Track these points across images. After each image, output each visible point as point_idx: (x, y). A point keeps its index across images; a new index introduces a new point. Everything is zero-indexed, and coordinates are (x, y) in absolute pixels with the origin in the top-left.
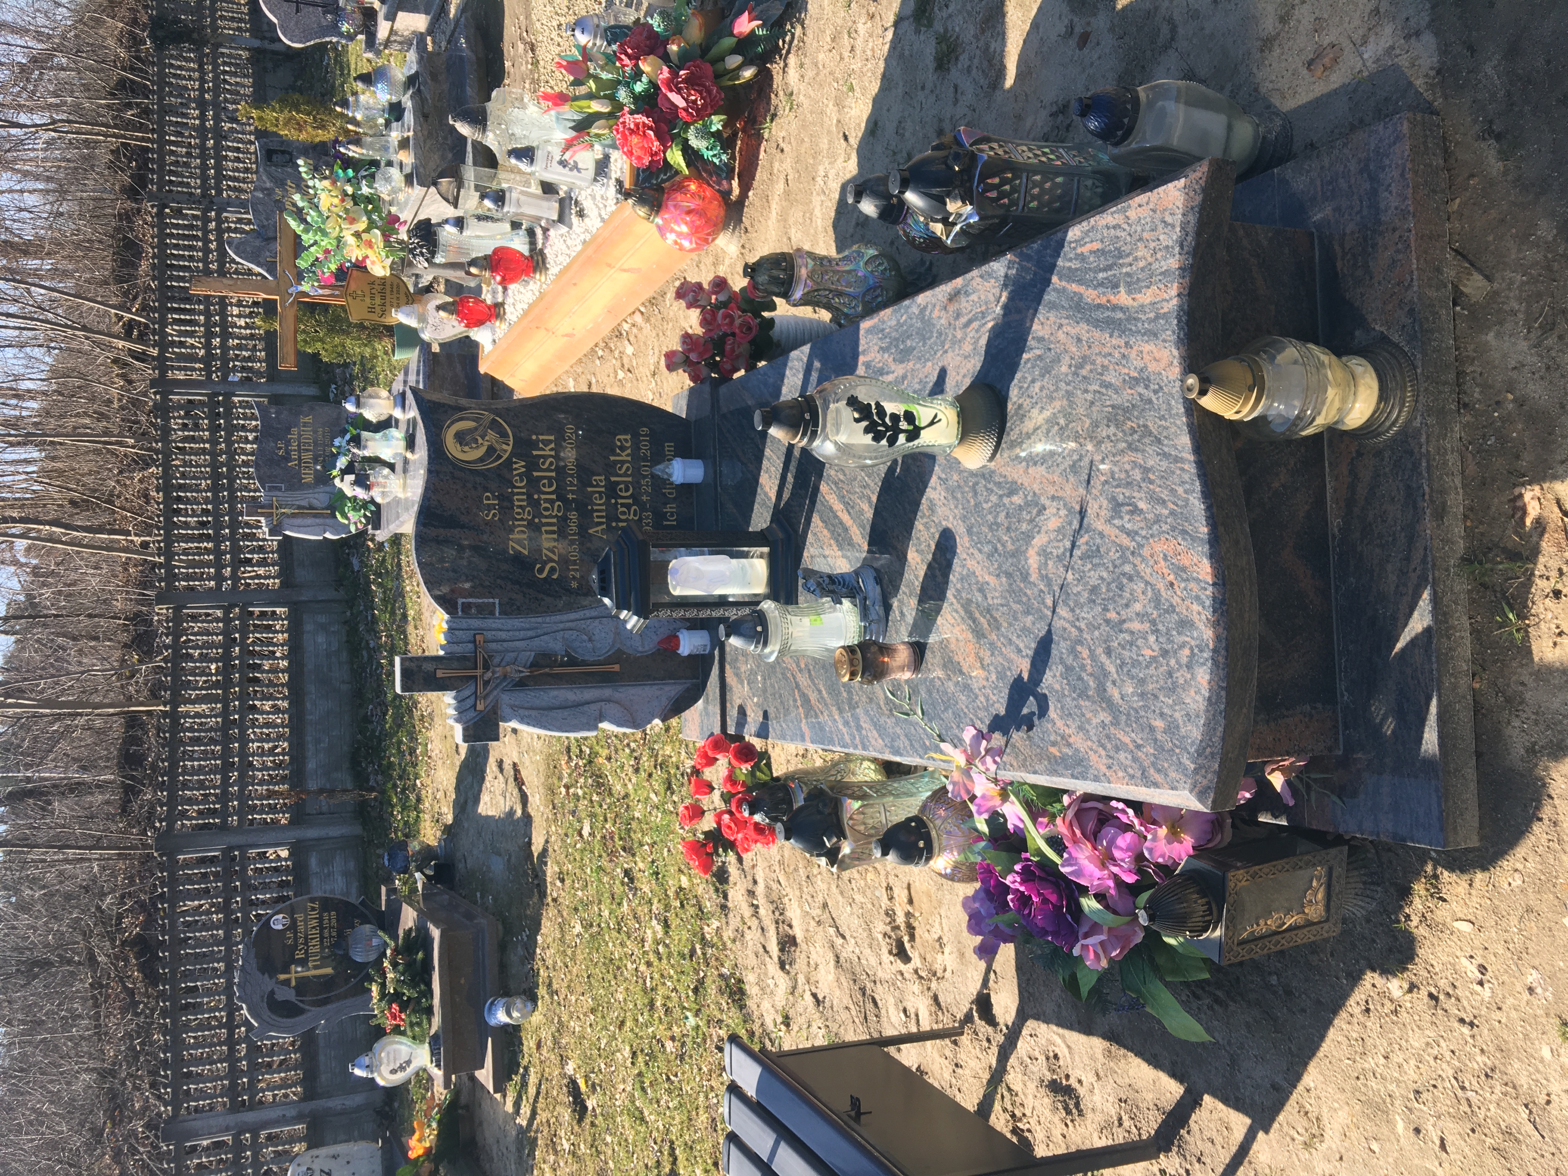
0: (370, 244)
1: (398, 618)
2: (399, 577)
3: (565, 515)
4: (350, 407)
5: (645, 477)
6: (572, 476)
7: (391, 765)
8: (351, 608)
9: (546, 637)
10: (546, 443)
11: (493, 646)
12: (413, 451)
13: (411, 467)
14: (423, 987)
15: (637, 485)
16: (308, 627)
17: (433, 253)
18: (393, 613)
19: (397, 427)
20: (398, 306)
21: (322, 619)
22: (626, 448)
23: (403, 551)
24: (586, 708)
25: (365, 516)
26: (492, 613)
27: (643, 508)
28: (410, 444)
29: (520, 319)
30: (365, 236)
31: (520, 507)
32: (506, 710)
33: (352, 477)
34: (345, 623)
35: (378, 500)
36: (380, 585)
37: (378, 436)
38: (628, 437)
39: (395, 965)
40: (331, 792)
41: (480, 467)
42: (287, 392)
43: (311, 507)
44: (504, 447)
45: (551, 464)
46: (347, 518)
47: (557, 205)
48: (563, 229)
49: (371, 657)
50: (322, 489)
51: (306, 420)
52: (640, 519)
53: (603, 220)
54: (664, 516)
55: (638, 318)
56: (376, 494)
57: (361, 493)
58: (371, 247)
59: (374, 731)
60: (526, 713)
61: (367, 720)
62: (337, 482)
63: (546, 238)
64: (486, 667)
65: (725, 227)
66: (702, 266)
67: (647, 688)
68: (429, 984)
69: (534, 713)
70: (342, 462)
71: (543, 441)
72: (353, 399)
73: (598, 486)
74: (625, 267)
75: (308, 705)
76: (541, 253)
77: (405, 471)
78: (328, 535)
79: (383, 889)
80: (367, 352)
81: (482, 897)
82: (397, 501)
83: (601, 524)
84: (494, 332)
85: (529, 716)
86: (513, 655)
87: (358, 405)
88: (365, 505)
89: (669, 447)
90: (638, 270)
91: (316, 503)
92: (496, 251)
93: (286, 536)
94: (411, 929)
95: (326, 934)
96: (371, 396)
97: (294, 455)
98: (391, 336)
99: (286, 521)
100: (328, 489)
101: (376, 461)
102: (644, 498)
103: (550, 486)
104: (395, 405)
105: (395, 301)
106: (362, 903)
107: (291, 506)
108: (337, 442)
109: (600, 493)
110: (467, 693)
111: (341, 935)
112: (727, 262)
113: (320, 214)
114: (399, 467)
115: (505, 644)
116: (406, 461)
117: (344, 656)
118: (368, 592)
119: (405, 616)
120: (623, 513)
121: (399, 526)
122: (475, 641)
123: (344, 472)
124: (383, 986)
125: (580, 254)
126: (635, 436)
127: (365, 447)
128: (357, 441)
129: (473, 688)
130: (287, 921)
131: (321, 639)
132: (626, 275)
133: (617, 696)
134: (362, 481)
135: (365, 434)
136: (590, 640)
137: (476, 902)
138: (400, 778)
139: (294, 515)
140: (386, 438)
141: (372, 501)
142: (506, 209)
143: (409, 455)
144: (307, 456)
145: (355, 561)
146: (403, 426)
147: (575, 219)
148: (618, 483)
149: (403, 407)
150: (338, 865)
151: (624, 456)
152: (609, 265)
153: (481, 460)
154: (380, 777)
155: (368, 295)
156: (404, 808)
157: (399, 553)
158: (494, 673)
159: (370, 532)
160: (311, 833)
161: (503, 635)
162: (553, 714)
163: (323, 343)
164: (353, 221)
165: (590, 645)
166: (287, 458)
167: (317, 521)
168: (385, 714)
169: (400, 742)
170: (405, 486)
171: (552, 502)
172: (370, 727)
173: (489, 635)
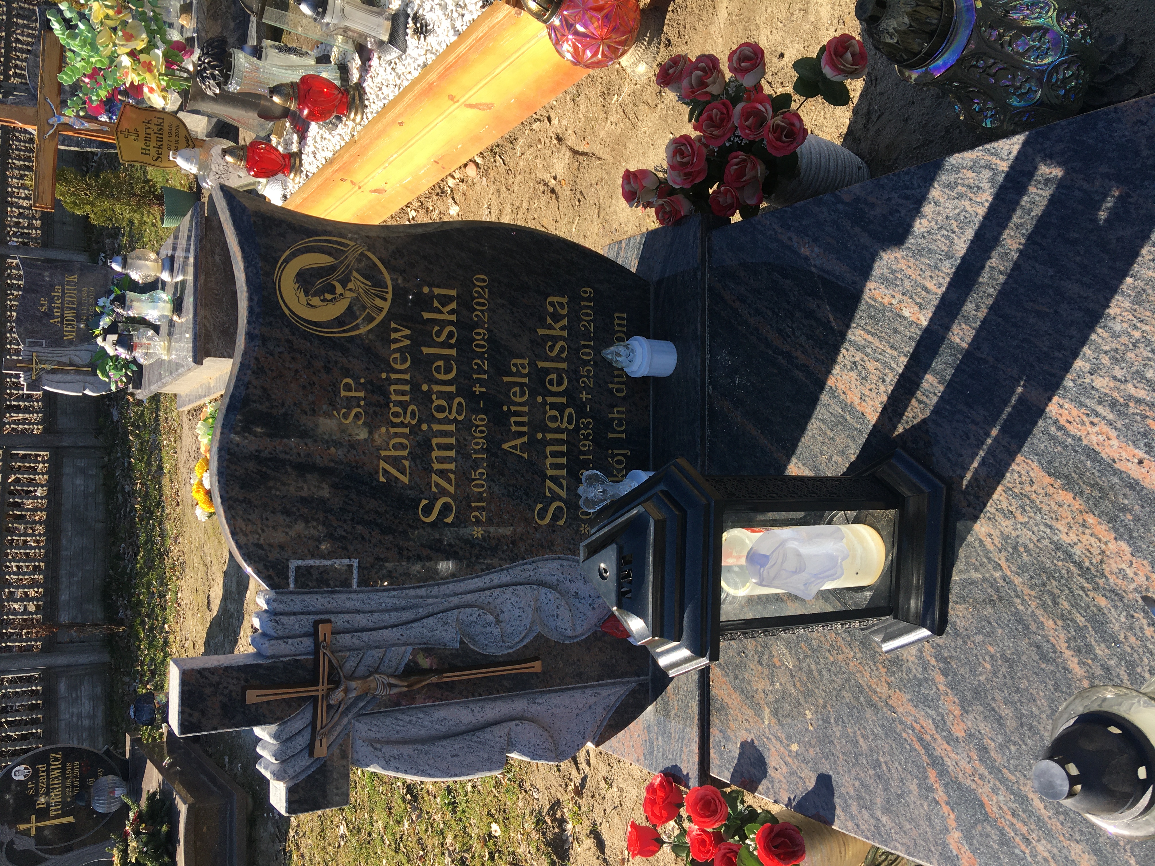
0: (149, 67)
1: (154, 468)
2: (156, 431)
3: (468, 419)
4: (116, 267)
5: (586, 363)
6: (481, 356)
7: (140, 603)
8: (109, 455)
9: (431, 620)
10: (445, 300)
11: (346, 640)
12: (179, 316)
13: (177, 330)
14: (166, 859)
15: (574, 375)
16: (68, 470)
17: (227, 78)
18: (149, 463)
19: (163, 289)
20: (176, 150)
21: (81, 463)
22: (561, 318)
23: (162, 407)
24: (487, 734)
25: (126, 375)
26: (346, 584)
27: (581, 412)
28: (178, 306)
29: (321, 170)
30: (143, 57)
31: (400, 403)
32: (363, 750)
33: (115, 337)
34: (103, 467)
35: (142, 361)
36: (137, 436)
37: (144, 297)
38: (565, 300)
39: (137, 833)
40: (82, 626)
41: (337, 334)
42: (60, 257)
43: (72, 364)
44: (378, 302)
45: (450, 335)
46: (108, 377)
47: (388, 24)
48: (394, 53)
49: (125, 501)
50: (86, 346)
51: (71, 279)
52: (577, 429)
53: (457, 32)
54: (608, 425)
55: (471, 171)
56: (138, 354)
57: (123, 353)
58: (150, 71)
59: (125, 567)
60: (395, 751)
61: (119, 557)
62: (99, 340)
63: (365, 69)
64: (334, 682)
65: (639, 39)
66: (582, 101)
67: (577, 694)
68: (173, 856)
69: (407, 750)
70: (105, 322)
71: (439, 297)
72: (120, 258)
73: (519, 374)
74: (473, 101)
75: (64, 542)
76: (359, 87)
77: (170, 334)
78: (88, 392)
79: (128, 738)
80: (137, 217)
81: (231, 762)
82: (160, 362)
83: (521, 434)
84: (285, 187)
85: (399, 757)
86: (377, 653)
87: (124, 265)
88: (127, 364)
89: (619, 319)
90: (489, 106)
91: (76, 360)
92: (304, 79)
93: (45, 391)
94: (155, 794)
95: (68, 782)
96: (139, 258)
97: (57, 312)
98: (161, 205)
99: (45, 376)
100: (91, 347)
101: (143, 322)
102: (584, 396)
103: (448, 371)
104: (163, 269)
105: (173, 145)
106: (107, 752)
107: (51, 362)
108: (101, 301)
109: (521, 385)
110: (298, 724)
111: (84, 787)
112: (627, 89)
113: (91, 28)
114: (163, 330)
115: (365, 636)
116: (172, 324)
117: (101, 497)
118: (125, 441)
119: (160, 468)
120: (554, 419)
121: (160, 387)
122: (315, 634)
123: (107, 331)
124: (125, 852)
125: (415, 83)
126: (575, 299)
127: (130, 308)
128: (121, 301)
129: (308, 716)
130: (29, 772)
131: (79, 481)
132: (471, 113)
133: (534, 709)
134: (125, 342)
135: (130, 295)
136: (498, 622)
137: (223, 767)
138: (149, 616)
139: (53, 371)
140: (154, 300)
141: (135, 361)
142: (326, 20)
143: (176, 318)
144: (70, 314)
145: (115, 413)
146: (170, 289)
147: (411, 41)
148: (547, 371)
149: (172, 271)
150: (86, 689)
151: (558, 330)
152: (452, 98)
153: (339, 321)
154: (129, 612)
155: (142, 135)
156: (151, 645)
157: (158, 409)
158: (346, 691)
159: (131, 390)
160: (61, 660)
161: (362, 620)
162: (437, 748)
163: (93, 206)
164: (129, 37)
165: (496, 631)
166: (49, 315)
167: (78, 378)
168: (136, 554)
169: (149, 584)
170: (169, 349)
171: (449, 397)
172: (122, 564)
173: (339, 621)
